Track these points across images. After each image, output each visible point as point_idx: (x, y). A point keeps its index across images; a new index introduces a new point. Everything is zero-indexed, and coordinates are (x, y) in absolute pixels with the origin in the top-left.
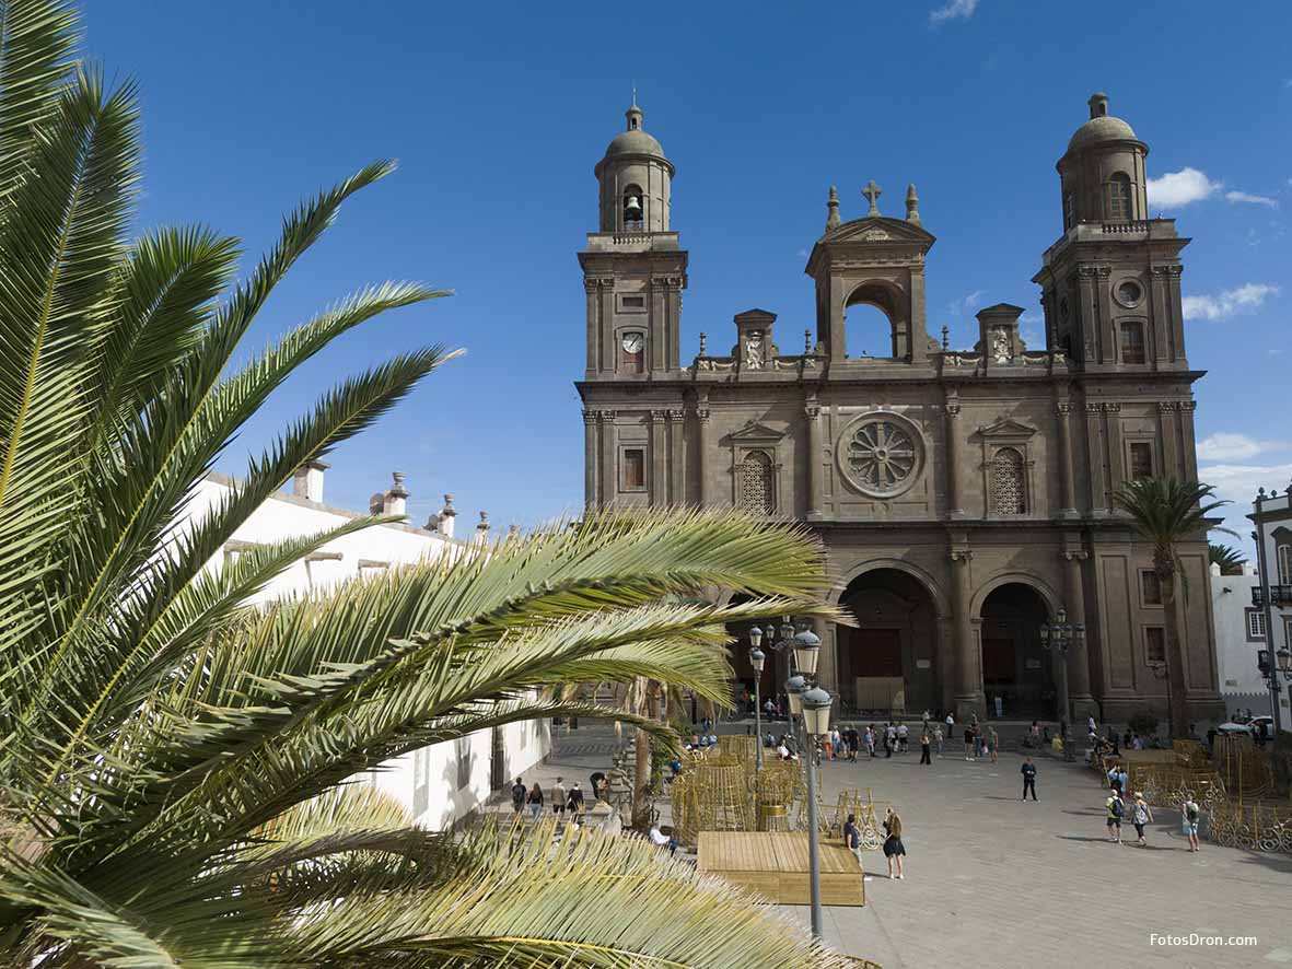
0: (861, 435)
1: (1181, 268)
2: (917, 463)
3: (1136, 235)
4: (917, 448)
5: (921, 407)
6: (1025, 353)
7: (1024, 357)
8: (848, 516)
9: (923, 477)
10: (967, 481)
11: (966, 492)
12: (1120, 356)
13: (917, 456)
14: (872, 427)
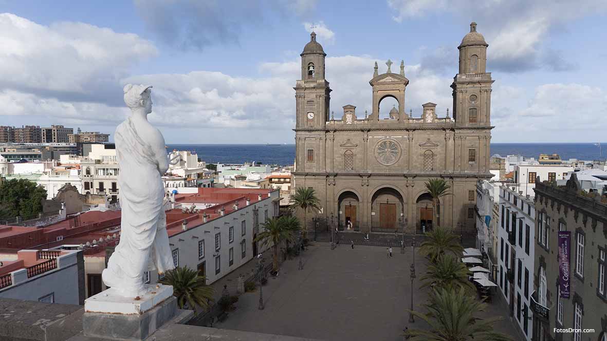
0: (381, 145)
1: (491, 90)
2: (399, 154)
3: (477, 79)
4: (400, 149)
5: (401, 137)
6: (437, 118)
7: (436, 120)
8: (376, 172)
9: (401, 159)
10: (414, 161)
11: (414, 164)
12: (468, 120)
13: (400, 151)
14: (385, 143)
